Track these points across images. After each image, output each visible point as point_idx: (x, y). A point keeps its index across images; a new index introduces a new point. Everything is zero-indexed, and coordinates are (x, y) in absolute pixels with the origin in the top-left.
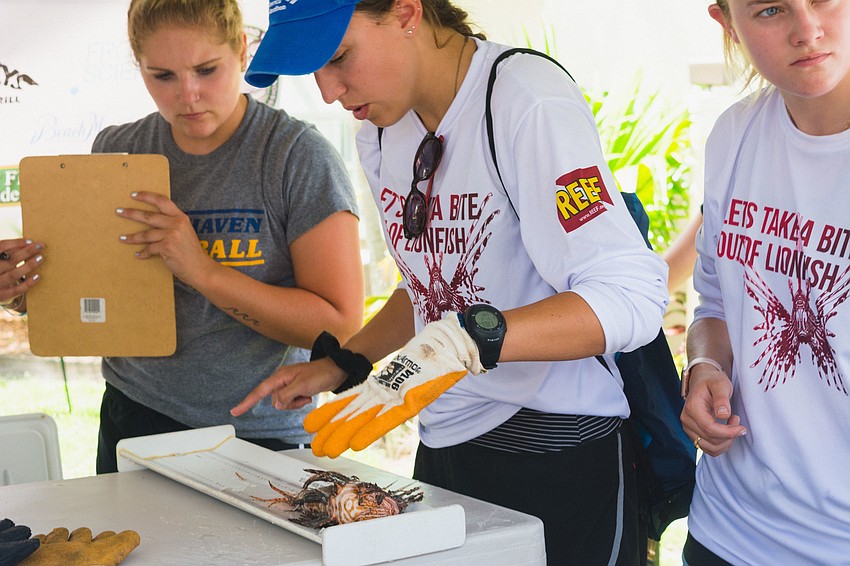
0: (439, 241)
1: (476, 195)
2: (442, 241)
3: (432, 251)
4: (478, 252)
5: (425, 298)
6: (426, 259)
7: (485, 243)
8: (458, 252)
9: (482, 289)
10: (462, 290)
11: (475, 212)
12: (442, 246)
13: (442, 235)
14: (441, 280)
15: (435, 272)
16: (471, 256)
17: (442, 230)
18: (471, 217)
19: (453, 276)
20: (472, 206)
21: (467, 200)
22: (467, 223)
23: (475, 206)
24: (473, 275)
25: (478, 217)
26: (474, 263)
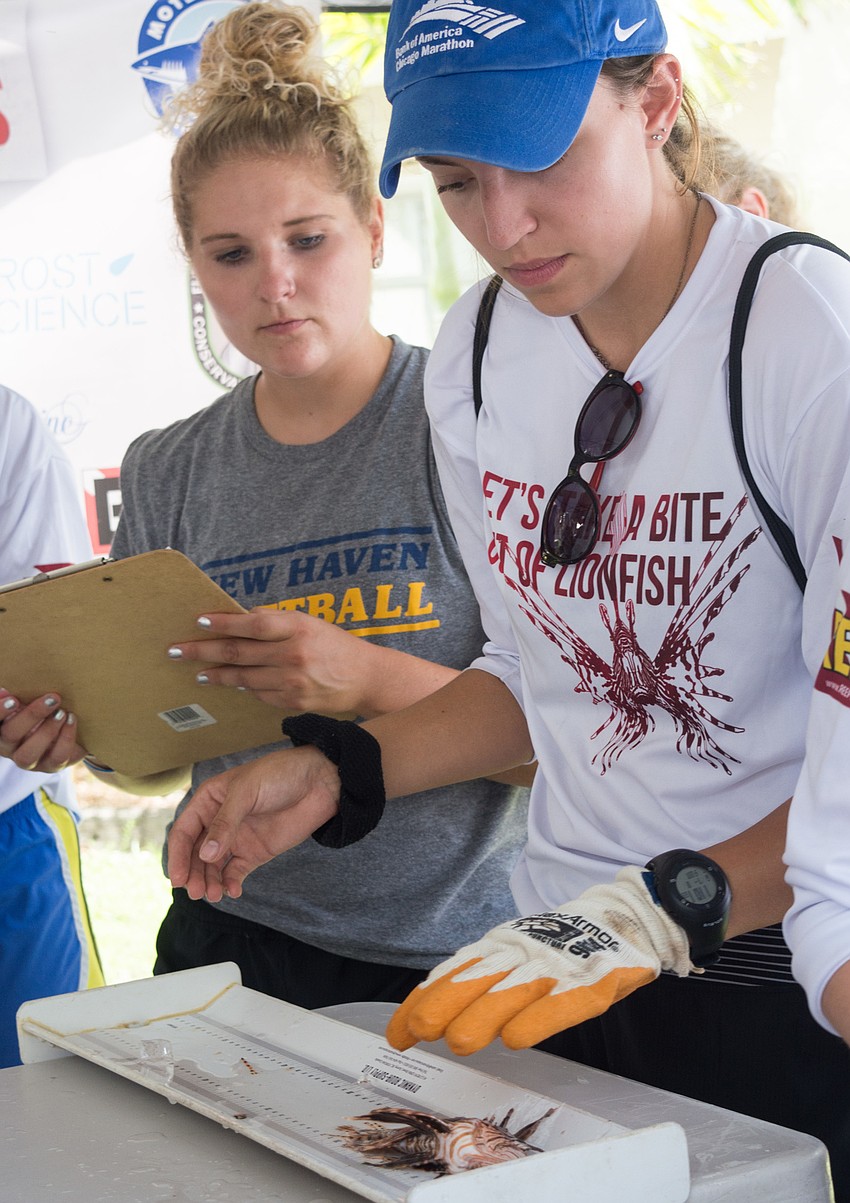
0: (626, 579)
1: (719, 496)
2: (630, 579)
3: (614, 598)
4: (718, 603)
5: (604, 681)
6: (604, 612)
7: (734, 585)
8: (671, 602)
9: (719, 672)
10: (677, 674)
11: (716, 527)
12: (631, 590)
13: (632, 569)
14: (638, 651)
15: (623, 637)
16: (701, 611)
17: (633, 558)
18: (707, 536)
19: (659, 646)
20: (709, 516)
21: (698, 505)
22: (698, 549)
23: (717, 516)
24: (701, 646)
25: (722, 536)
26: (706, 623)
